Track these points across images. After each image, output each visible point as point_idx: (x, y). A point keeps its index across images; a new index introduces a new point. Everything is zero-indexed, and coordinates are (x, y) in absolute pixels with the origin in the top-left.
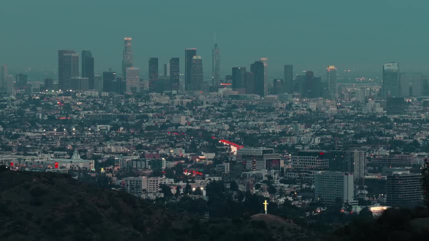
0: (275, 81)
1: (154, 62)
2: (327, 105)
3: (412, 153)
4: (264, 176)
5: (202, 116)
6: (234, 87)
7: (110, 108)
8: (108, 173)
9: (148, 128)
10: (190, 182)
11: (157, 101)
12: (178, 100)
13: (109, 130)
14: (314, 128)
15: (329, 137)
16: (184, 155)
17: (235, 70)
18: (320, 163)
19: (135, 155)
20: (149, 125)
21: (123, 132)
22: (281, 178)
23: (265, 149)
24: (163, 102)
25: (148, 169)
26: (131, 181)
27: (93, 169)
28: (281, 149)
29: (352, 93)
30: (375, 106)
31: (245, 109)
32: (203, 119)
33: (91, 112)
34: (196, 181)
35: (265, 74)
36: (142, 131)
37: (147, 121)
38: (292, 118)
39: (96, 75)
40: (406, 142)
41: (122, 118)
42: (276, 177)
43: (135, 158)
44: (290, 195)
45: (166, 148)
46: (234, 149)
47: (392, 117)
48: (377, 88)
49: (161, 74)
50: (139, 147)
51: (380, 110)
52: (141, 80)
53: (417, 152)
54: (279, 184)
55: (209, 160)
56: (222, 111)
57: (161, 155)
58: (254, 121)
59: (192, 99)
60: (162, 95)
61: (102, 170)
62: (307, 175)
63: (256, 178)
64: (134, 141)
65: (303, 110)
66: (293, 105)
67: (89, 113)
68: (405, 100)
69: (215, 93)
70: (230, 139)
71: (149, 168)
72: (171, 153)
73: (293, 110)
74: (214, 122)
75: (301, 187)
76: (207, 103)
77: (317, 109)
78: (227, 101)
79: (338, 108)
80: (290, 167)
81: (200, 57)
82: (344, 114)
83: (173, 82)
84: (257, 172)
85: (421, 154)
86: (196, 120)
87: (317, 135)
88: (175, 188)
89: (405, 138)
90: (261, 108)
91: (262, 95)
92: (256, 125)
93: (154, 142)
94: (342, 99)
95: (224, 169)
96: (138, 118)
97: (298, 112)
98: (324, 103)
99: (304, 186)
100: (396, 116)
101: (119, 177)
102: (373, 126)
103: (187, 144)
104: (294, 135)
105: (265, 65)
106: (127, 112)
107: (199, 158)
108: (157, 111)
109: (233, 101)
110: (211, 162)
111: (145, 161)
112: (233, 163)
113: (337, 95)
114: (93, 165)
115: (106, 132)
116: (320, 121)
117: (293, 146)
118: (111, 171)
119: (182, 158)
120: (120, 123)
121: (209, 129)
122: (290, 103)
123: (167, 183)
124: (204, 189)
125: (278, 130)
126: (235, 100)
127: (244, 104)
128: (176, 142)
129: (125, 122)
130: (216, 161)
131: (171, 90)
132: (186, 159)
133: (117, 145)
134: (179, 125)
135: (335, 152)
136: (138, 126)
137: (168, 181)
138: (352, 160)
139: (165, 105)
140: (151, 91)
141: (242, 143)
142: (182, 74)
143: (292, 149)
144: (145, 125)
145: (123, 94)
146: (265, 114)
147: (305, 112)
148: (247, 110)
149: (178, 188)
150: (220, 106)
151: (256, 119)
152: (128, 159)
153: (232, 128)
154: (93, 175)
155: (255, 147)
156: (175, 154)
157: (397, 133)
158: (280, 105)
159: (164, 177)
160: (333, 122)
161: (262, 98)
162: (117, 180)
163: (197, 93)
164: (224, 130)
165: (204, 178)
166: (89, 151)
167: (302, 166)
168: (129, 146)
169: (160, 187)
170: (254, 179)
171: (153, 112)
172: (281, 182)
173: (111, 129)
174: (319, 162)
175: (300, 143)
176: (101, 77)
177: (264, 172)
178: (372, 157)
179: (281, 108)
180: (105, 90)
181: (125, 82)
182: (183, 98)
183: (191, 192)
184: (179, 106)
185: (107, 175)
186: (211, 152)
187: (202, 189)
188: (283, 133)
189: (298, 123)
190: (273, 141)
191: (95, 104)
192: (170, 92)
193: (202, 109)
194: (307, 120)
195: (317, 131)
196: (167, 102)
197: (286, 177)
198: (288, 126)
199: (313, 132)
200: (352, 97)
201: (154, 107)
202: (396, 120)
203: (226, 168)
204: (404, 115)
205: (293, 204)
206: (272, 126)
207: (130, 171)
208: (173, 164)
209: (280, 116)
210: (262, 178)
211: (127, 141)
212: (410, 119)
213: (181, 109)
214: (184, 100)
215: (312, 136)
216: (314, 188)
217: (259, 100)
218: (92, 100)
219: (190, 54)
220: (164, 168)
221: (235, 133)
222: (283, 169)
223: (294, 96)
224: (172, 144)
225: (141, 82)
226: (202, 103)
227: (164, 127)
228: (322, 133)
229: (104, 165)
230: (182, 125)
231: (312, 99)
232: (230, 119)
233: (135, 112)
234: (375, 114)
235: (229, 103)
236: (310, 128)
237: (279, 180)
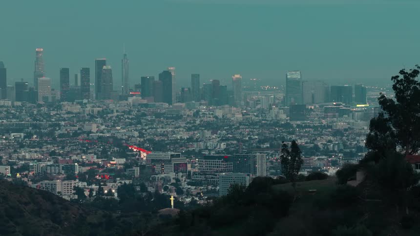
0: (183, 89)
1: (65, 73)
2: (232, 112)
3: (313, 157)
4: (172, 179)
5: (112, 124)
6: (143, 96)
7: (23, 117)
8: (23, 177)
9: (61, 136)
10: (102, 185)
11: (69, 110)
12: (89, 108)
13: (22, 137)
14: (220, 134)
15: (235, 142)
16: (96, 160)
17: (144, 79)
18: (225, 166)
19: (49, 161)
20: (61, 132)
21: (36, 139)
22: (188, 180)
23: (173, 153)
24: (75, 111)
25: (61, 173)
26: (46, 184)
27: (10, 175)
28: (189, 154)
29: (257, 101)
30: (278, 112)
31: (154, 117)
32: (114, 126)
33: (5, 121)
34: (108, 184)
35: (173, 82)
36: (54, 139)
37: (59, 129)
38: (199, 124)
39: (8, 86)
40: (307, 146)
41: (35, 126)
42: (184, 180)
43: (49, 163)
44: (196, 196)
45: (78, 154)
46: (144, 155)
47: (294, 123)
48: (281, 96)
49: (72, 83)
50: (53, 154)
51: (283, 116)
52: (53, 90)
53: (317, 156)
54: (186, 186)
55: (120, 164)
56: (132, 119)
57: (73, 160)
58: (162, 128)
59: (102, 107)
60: (73, 104)
61: (18, 175)
62: (212, 178)
63: (164, 181)
64: (47, 148)
65: (210, 117)
66: (200, 113)
67: (3, 122)
68: (307, 107)
69: (124, 102)
70: (139, 145)
71: (63, 173)
72: (83, 159)
73: (200, 117)
74: (124, 129)
75: (207, 188)
76: (117, 111)
77: (223, 116)
78: (137, 109)
79: (243, 115)
80: (197, 170)
81: (109, 67)
82: (248, 121)
83: (84, 91)
84: (165, 175)
85: (321, 157)
86: (106, 128)
87: (223, 140)
88: (88, 190)
89: (307, 143)
90: (169, 116)
91: (170, 103)
92: (164, 132)
93: (67, 149)
94: (247, 107)
95: (134, 173)
96: (50, 126)
97: (205, 119)
98: (229, 110)
99: (210, 187)
100: (299, 122)
101: (34, 181)
102: (276, 132)
103: (98, 150)
104: (200, 141)
105: (173, 74)
106: (40, 121)
107: (110, 163)
108: (69, 119)
109: (142, 109)
110: (122, 166)
111: (59, 166)
112: (142, 167)
113: (243, 103)
114: (9, 170)
115: (20, 140)
116: (225, 128)
117: (200, 151)
118: (26, 176)
119: (94, 163)
120: (33, 131)
121: (119, 136)
122: (197, 111)
123: (80, 186)
124: (116, 192)
125: (186, 137)
126: (144, 109)
127: (153, 112)
128: (88, 149)
129: (38, 130)
130: (127, 166)
131: (83, 99)
132: (98, 165)
133: (31, 152)
134: (91, 132)
135: (238, 155)
136: (51, 134)
137: (81, 185)
138: (255, 163)
139: (76, 114)
140: (62, 100)
141: (152, 149)
142: (92, 84)
143: (199, 154)
144: (57, 133)
145: (35, 103)
146: (174, 122)
147: (212, 119)
148: (155, 118)
149: (91, 190)
150: (130, 114)
151: (164, 127)
152: (42, 164)
153: (141, 135)
154: (10, 180)
155: (164, 151)
156: (87, 160)
157: (299, 138)
158: (188, 113)
159: (77, 180)
160: (238, 128)
161: (171, 106)
162: (33, 184)
163: (107, 101)
164: (134, 137)
165: (115, 182)
166: (4, 157)
167: (208, 169)
168: (42, 153)
169: (74, 190)
170: (162, 182)
171: (64, 120)
172: (189, 184)
173: (25, 137)
174: (223, 165)
175: (206, 148)
176: (13, 87)
177: (172, 175)
178: (274, 161)
179: (188, 116)
180: (18, 100)
181: (37, 92)
182: (93, 107)
183: (103, 194)
184: (90, 114)
185: (23, 179)
186: (121, 157)
187: (113, 191)
188: (190, 139)
189: (205, 129)
190: (181, 146)
191: (8, 113)
192: (81, 101)
193: (112, 117)
194: (213, 127)
195: (223, 137)
196: (78, 111)
197: (193, 180)
198: (196, 132)
199: (219, 138)
200: (257, 104)
201: (66, 116)
202: (298, 126)
203: (136, 172)
204: (306, 122)
205: (198, 203)
206: (181, 133)
207: (44, 175)
208: (85, 169)
209: (188, 123)
210: (170, 180)
211: (41, 148)
212: (312, 125)
213: (92, 117)
214: (95, 109)
215: (218, 141)
216: (218, 190)
217: (167, 108)
218: (5, 109)
219: (100, 64)
220: (77, 172)
221: (144, 140)
222: (190, 172)
223: (201, 104)
224: (84, 150)
225: (53, 92)
226: (113, 111)
227: (76, 134)
228: (227, 139)
229: (19, 170)
230: (93, 133)
231: (218, 107)
232: (139, 127)
233: (47, 121)
234: (278, 120)
235: (139, 111)
236: (216, 134)
237: (186, 182)
